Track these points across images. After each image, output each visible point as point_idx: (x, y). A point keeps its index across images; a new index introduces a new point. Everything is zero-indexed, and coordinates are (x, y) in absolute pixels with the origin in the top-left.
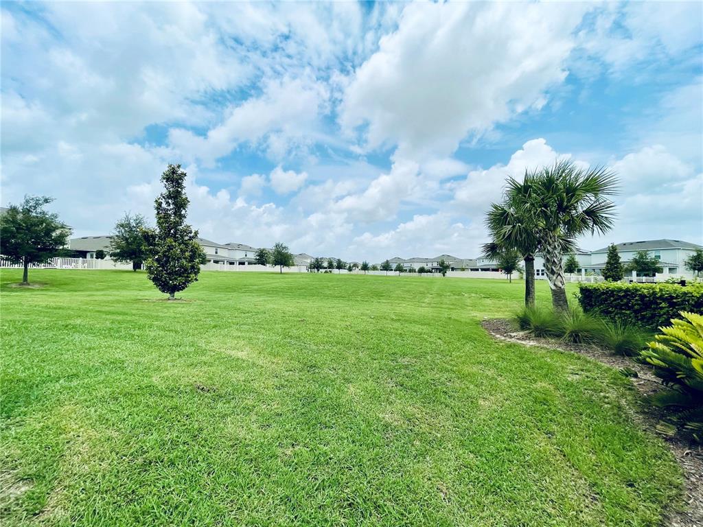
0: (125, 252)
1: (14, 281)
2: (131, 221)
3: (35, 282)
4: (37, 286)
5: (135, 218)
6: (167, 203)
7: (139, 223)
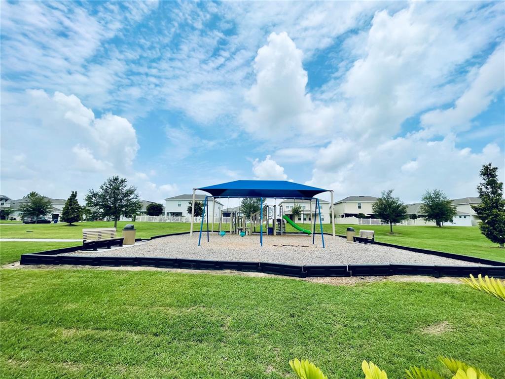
0: (432, 215)
1: (387, 232)
2: (432, 195)
3: (396, 233)
4: (397, 235)
5: (434, 192)
6: (487, 188)
7: (437, 195)
